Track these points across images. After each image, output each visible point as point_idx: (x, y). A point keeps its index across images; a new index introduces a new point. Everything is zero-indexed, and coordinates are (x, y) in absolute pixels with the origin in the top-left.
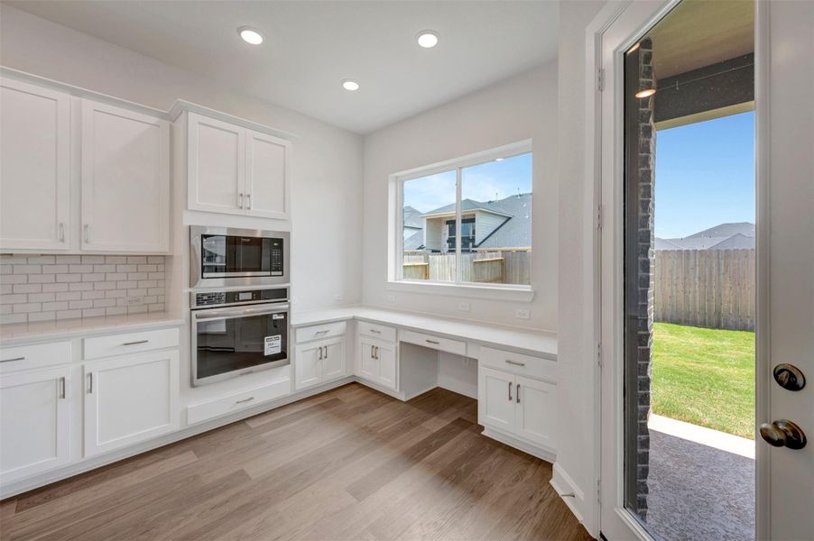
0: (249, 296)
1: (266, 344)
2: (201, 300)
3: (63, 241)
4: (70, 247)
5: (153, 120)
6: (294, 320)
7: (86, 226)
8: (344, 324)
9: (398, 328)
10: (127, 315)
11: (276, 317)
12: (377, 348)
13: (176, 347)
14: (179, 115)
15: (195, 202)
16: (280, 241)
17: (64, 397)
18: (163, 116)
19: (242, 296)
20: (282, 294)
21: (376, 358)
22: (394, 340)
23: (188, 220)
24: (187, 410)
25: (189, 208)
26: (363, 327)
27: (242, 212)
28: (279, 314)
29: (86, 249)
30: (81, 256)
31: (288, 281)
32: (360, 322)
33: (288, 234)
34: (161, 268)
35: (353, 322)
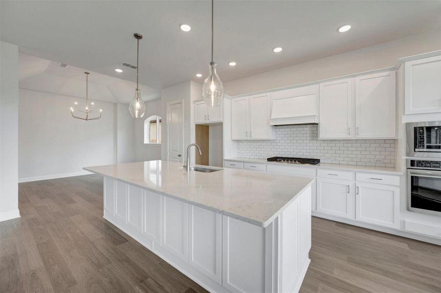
3: (349, 134)
4: (352, 137)
5: (386, 73)
7: (357, 128)
10: (375, 167)
13: (398, 186)
14: (400, 66)
17: (349, 192)
23: (405, 120)
24: (404, 221)
25: (406, 113)
29: (358, 137)
30: (356, 140)
34: (392, 145)
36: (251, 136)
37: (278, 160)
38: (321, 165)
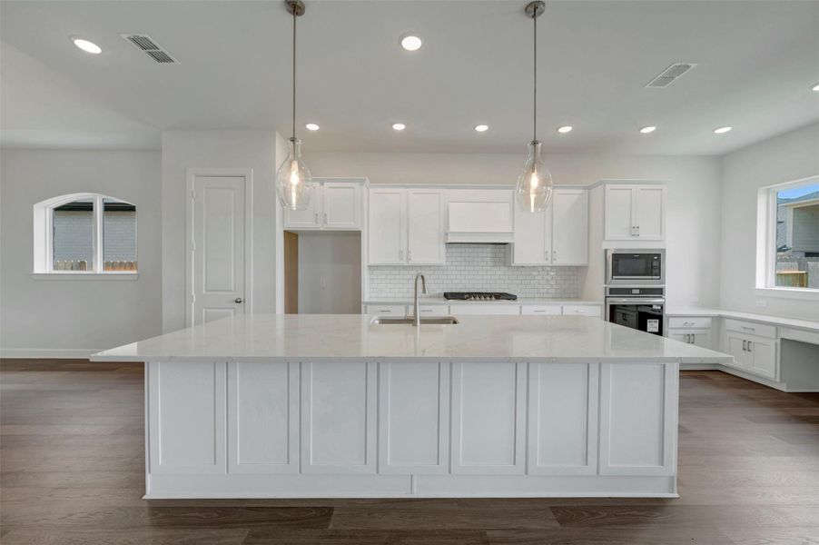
0: (638, 291)
1: (648, 324)
2: (613, 291)
5: (580, 191)
6: (667, 311)
7: (554, 252)
8: (709, 320)
9: (778, 327)
11: (655, 307)
12: (750, 342)
14: (596, 186)
15: (609, 235)
16: (659, 255)
18: (584, 188)
19: (634, 291)
20: (660, 292)
21: (749, 351)
22: (774, 337)
23: (605, 246)
25: (606, 239)
26: (729, 324)
27: (634, 238)
28: (658, 305)
29: (554, 263)
31: (664, 283)
32: (727, 320)
33: (664, 250)
35: (719, 319)
36: (408, 259)
37: (465, 296)
38: (519, 301)
